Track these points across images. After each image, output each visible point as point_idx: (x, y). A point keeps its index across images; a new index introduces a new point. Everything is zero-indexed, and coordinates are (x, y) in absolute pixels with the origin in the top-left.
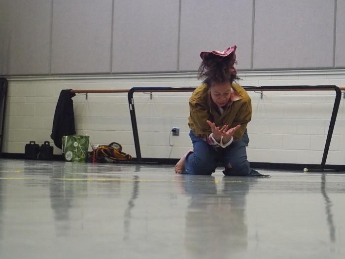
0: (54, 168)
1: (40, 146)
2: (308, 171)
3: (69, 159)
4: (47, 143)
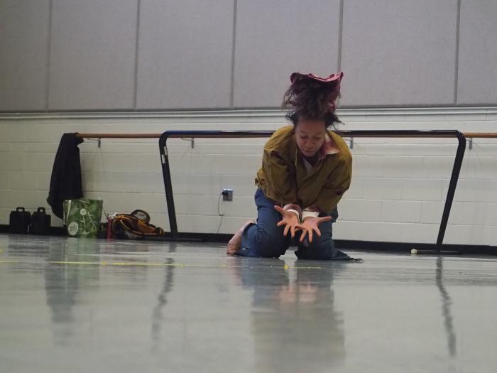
0: (51, 247)
1: (32, 214)
2: (418, 254)
3: (73, 233)
4: (41, 211)
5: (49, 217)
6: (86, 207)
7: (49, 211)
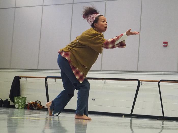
0: (9, 112)
1: (4, 101)
2: (125, 117)
3: (17, 107)
4: (7, 100)
5: (9, 102)
6: (21, 99)
7: (9, 100)
